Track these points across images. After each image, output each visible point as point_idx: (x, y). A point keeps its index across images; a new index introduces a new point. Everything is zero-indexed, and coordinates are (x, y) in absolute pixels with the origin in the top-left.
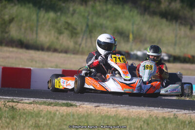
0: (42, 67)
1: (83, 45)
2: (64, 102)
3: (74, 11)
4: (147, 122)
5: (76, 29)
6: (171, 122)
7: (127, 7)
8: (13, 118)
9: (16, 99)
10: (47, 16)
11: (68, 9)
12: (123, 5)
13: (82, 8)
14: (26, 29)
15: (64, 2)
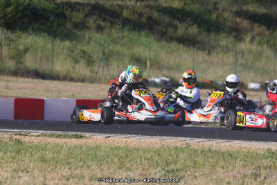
0: (58, 97)
1: (100, 73)
2: (74, 133)
3: (90, 39)
4: (158, 152)
5: (92, 57)
6: (183, 151)
7: (143, 33)
8: (19, 152)
9: (24, 131)
10: (62, 45)
11: (84, 37)
12: (139, 31)
13: (98, 36)
14: (41, 59)
15: (80, 31)
